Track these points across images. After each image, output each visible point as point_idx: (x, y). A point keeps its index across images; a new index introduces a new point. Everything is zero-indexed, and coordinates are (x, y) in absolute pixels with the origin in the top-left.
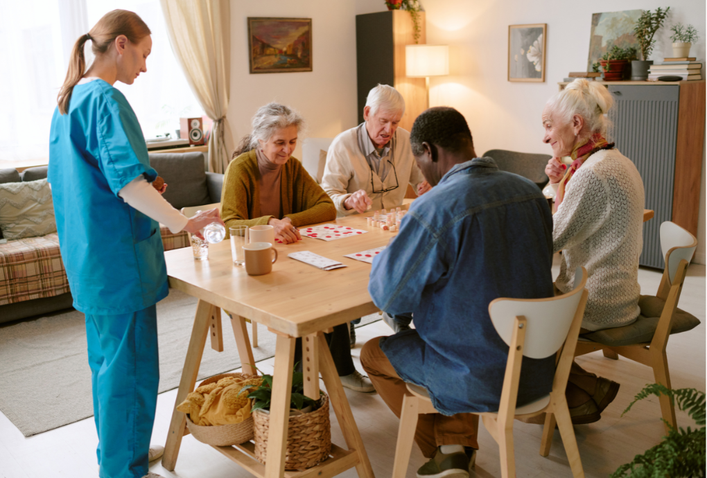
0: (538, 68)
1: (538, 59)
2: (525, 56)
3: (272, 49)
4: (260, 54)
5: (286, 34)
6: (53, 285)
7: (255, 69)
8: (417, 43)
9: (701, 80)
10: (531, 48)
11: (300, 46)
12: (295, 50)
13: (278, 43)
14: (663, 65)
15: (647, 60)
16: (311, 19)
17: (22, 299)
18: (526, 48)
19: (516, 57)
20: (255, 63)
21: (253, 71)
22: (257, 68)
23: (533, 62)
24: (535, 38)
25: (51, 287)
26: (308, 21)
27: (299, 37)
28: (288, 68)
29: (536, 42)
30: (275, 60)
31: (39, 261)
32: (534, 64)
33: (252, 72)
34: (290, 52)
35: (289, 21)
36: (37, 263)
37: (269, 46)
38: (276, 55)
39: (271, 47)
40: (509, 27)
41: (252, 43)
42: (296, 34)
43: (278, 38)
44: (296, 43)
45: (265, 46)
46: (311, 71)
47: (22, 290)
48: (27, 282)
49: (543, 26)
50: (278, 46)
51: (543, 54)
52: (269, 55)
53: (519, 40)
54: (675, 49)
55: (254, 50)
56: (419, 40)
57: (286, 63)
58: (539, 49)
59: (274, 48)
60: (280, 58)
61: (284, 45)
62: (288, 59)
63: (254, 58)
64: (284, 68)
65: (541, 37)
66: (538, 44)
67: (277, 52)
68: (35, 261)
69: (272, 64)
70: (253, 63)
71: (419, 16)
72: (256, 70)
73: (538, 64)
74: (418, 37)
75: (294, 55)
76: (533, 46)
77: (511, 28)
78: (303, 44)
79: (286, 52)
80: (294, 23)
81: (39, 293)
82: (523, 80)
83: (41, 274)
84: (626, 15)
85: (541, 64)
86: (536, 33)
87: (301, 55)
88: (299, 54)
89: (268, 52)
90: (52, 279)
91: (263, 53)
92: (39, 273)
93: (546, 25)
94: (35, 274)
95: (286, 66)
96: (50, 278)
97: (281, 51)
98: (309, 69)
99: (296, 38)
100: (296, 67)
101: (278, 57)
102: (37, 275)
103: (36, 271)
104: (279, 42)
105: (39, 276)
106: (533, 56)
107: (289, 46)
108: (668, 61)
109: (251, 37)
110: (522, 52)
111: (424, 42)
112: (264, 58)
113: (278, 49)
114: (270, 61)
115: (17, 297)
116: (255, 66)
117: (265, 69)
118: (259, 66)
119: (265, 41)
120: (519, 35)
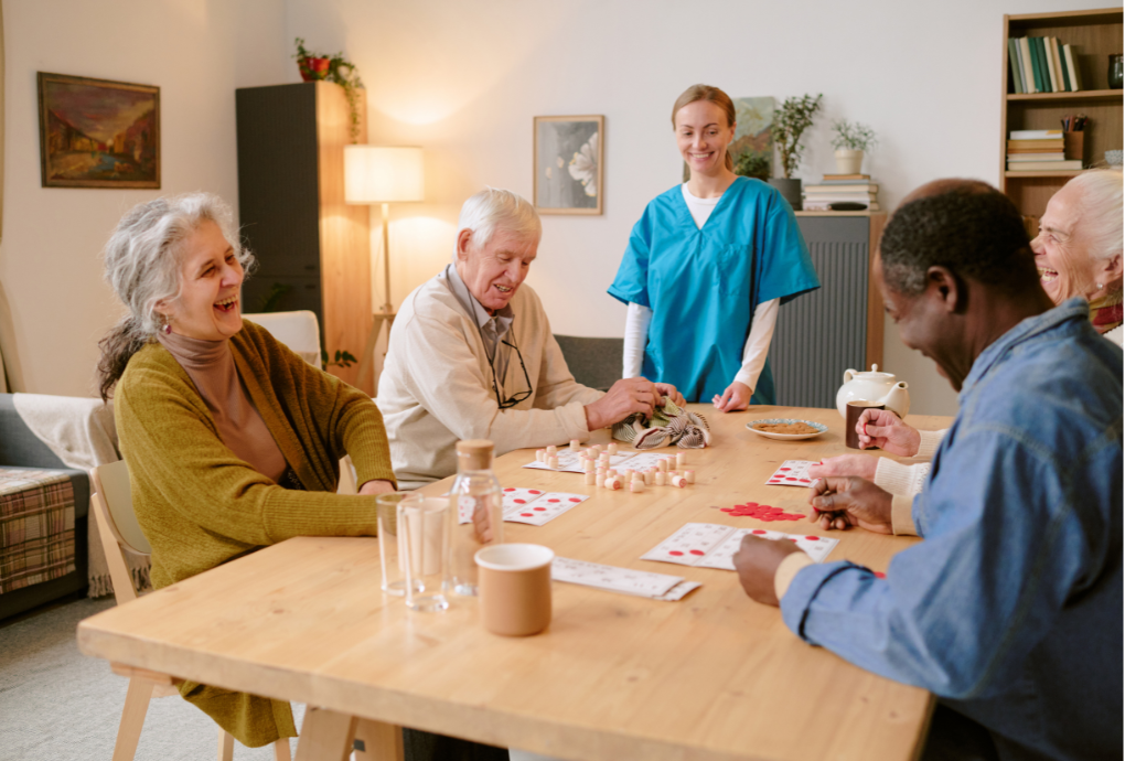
0: (590, 191)
1: (590, 176)
2: (565, 169)
3: (86, 141)
4: (63, 149)
5: (111, 113)
6: (63, 556)
7: (51, 179)
8: (354, 143)
9: (880, 210)
10: (577, 156)
11: (138, 139)
12: (129, 146)
13: (97, 130)
14: (821, 185)
15: (791, 178)
16: (158, 88)
17: (17, 585)
18: (567, 155)
19: (548, 171)
20: (53, 166)
21: (49, 181)
22: (57, 177)
23: (580, 181)
24: (585, 140)
25: (61, 559)
26: (154, 91)
27: (137, 122)
28: (115, 179)
29: (585, 147)
30: (91, 162)
31: (49, 511)
32: (584, 183)
33: (46, 183)
34: (119, 149)
35: (119, 87)
36: (44, 516)
37: (80, 134)
38: (93, 153)
39: (85, 136)
40: (535, 119)
41: (47, 125)
42: (131, 114)
43: (97, 119)
44: (130, 133)
45: (72, 134)
46: (158, 187)
47: (17, 568)
48: (25, 552)
49: (599, 120)
50: (98, 135)
51: (597, 167)
52: (81, 152)
53: (553, 143)
54: (841, 161)
55: (51, 139)
56: (358, 138)
57: (112, 171)
58: (592, 159)
59: (91, 139)
60: (100, 160)
61: (108, 133)
62: (117, 163)
63: (52, 156)
64: (108, 179)
65: (595, 137)
66: (590, 149)
67: (96, 146)
68: (40, 513)
69: (86, 171)
70: (48, 164)
71: (358, 96)
72: (55, 181)
73: (591, 183)
74: (356, 131)
75: (126, 156)
76: (580, 152)
77: (538, 120)
78: (144, 135)
79: (112, 149)
80: (128, 91)
81: (42, 572)
82: (563, 211)
83: (49, 536)
84: (746, 105)
85: (595, 184)
86: (583, 131)
87: (141, 156)
88: (137, 154)
89: (78, 145)
90: (63, 545)
91: (68, 147)
92: (45, 535)
93: (603, 118)
94: (38, 536)
95: (113, 175)
96: (60, 543)
97: (102, 146)
98: (153, 184)
99: (131, 123)
100: (131, 180)
101: (97, 157)
102: (41, 538)
103: (41, 530)
104: (100, 127)
105: (45, 540)
106: (580, 170)
107: (119, 137)
108: (830, 180)
109: (46, 113)
110: (560, 163)
111: (365, 142)
112: (70, 158)
113: (96, 140)
114: (81, 164)
115: (11, 581)
116: (52, 173)
117: (73, 179)
118: (62, 172)
119: (73, 124)
120: (553, 135)
